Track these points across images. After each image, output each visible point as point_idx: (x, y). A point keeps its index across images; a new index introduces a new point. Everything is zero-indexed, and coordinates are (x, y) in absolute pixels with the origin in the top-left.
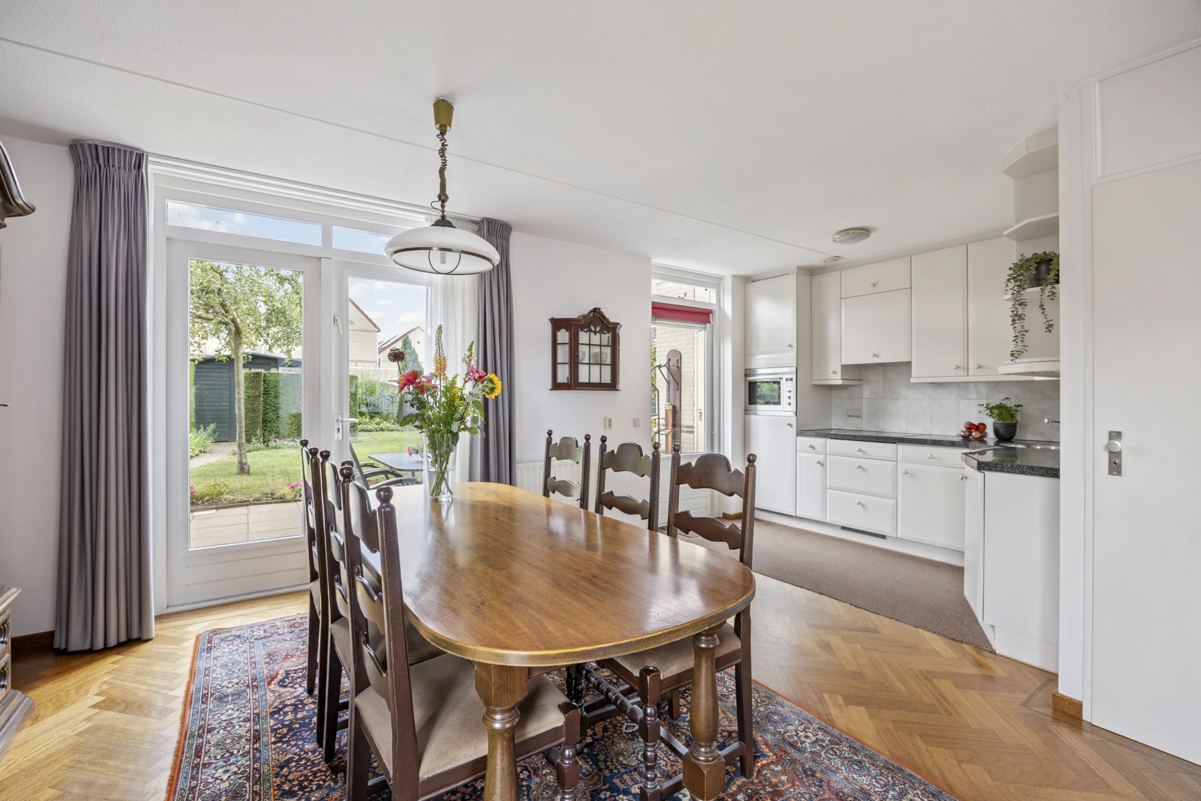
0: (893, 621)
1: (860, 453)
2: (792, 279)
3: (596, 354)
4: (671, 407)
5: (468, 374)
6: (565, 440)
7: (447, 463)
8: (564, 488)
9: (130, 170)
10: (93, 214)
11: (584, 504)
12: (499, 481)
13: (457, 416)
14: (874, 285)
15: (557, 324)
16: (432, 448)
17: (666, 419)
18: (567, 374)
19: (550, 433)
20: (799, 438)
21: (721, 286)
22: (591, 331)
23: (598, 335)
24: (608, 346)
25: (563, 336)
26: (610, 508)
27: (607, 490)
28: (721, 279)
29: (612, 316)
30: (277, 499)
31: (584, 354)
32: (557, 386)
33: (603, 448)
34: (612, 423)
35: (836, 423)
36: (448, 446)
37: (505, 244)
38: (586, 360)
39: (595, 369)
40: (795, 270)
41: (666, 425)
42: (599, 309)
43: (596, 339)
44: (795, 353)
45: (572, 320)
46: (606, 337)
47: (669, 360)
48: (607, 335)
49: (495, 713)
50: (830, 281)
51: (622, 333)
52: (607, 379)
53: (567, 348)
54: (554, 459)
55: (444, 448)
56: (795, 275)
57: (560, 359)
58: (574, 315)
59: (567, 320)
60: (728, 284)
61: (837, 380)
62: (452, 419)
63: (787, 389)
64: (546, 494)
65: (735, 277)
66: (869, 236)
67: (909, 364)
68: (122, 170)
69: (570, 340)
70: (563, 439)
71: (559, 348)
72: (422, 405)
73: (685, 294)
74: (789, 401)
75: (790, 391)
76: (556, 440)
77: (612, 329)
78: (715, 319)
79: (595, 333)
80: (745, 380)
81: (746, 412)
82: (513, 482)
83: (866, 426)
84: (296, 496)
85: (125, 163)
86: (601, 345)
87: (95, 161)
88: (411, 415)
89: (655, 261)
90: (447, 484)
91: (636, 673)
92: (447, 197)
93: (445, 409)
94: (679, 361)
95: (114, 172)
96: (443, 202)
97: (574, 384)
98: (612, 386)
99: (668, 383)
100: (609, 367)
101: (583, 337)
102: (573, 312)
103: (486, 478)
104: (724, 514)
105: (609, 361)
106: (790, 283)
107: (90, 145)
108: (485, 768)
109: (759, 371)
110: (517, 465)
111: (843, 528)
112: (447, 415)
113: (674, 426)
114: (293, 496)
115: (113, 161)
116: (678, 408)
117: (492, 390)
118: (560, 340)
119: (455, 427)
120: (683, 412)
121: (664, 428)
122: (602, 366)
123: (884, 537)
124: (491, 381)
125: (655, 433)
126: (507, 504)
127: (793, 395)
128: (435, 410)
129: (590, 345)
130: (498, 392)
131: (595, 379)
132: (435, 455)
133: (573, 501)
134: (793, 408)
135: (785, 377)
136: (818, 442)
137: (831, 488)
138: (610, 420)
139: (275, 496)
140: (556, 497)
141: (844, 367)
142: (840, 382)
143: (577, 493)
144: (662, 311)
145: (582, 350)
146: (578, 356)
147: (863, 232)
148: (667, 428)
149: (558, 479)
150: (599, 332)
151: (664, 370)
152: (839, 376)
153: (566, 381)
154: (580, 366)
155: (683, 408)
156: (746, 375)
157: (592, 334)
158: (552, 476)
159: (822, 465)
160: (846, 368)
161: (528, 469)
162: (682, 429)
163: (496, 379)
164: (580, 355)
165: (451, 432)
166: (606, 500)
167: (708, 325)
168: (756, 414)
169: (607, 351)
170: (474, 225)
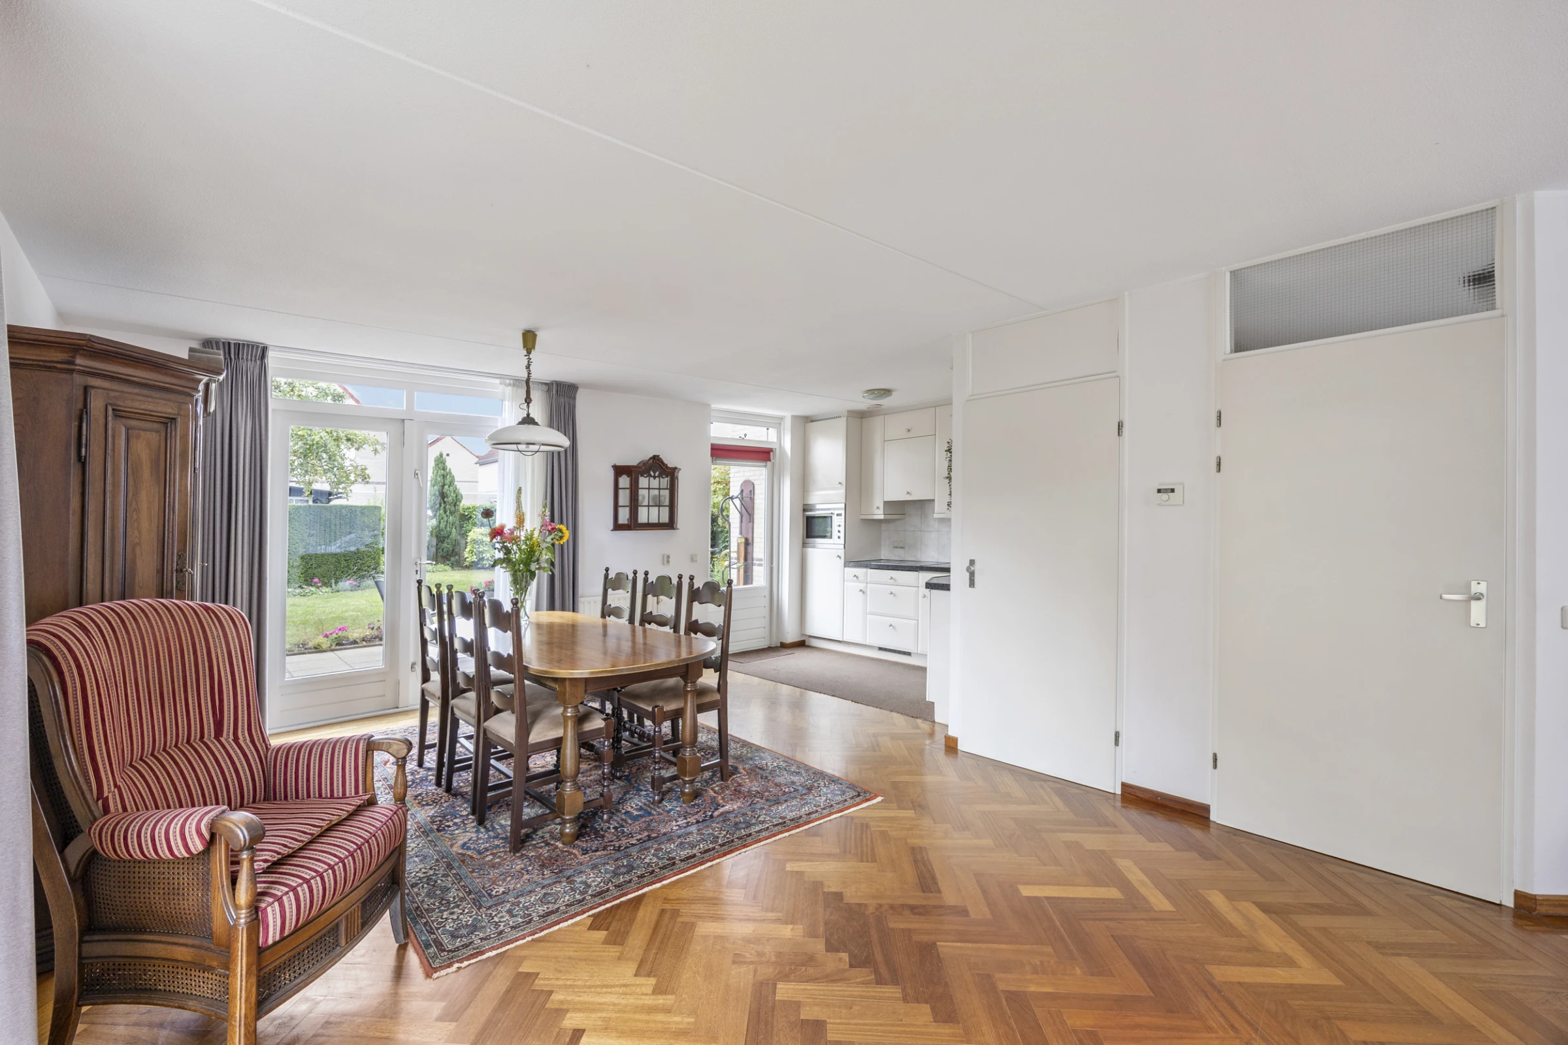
0: (878, 709)
1: (892, 580)
2: (843, 421)
3: (655, 496)
4: (743, 540)
5: (542, 526)
6: (618, 574)
7: (525, 595)
8: (616, 612)
9: (255, 360)
10: (225, 399)
11: (631, 620)
12: (563, 609)
13: (535, 558)
14: (909, 431)
15: (619, 471)
16: (514, 583)
17: (738, 552)
18: (628, 516)
19: (607, 570)
20: (847, 569)
21: (782, 427)
22: (650, 476)
23: (657, 479)
24: (667, 489)
25: (624, 481)
26: (650, 624)
27: (648, 611)
28: (782, 418)
29: (670, 462)
30: (310, 648)
31: (644, 497)
32: (617, 527)
33: (646, 580)
34: (671, 560)
35: (885, 554)
36: (526, 582)
37: (571, 402)
38: (646, 503)
39: (654, 510)
40: (846, 414)
41: (738, 559)
42: (658, 456)
43: (655, 483)
44: (844, 490)
45: (633, 467)
46: (665, 481)
47: (742, 491)
48: (666, 479)
49: (568, 708)
50: (877, 422)
51: (681, 476)
52: (665, 519)
53: (628, 492)
54: (610, 591)
55: (524, 584)
56: (845, 418)
57: (621, 503)
58: (634, 462)
59: (628, 467)
60: (788, 423)
61: (879, 515)
62: (531, 561)
63: (838, 523)
64: (603, 616)
65: (794, 417)
66: (891, 395)
67: (933, 500)
68: (249, 362)
69: (631, 485)
70: (617, 574)
71: (621, 492)
72: (508, 551)
73: (745, 435)
74: (839, 534)
75: (839, 526)
76: (612, 575)
77: (671, 474)
78: (776, 457)
79: (655, 477)
80: (804, 515)
81: (804, 545)
82: (576, 609)
83: (908, 557)
84: (331, 645)
85: (251, 356)
86: (659, 489)
87: (227, 355)
88: (499, 559)
89: (714, 406)
90: (525, 610)
91: (650, 709)
92: (531, 400)
93: (525, 554)
94: (752, 492)
95: (243, 364)
96: (528, 404)
97: (633, 525)
98: (671, 525)
99: (742, 516)
100: (667, 508)
101: (643, 482)
102: (633, 460)
103: (552, 607)
104: (781, 643)
105: (667, 503)
106: (842, 423)
107: (223, 343)
108: (561, 744)
109: (818, 507)
110: (580, 599)
111: (880, 649)
112: (527, 558)
113: (746, 559)
114: (329, 645)
115: (243, 355)
116: (750, 541)
117: (561, 538)
118: (621, 485)
119: (533, 567)
120: (755, 545)
121: (736, 561)
122: (661, 508)
123: (909, 654)
124: (560, 531)
125: (726, 567)
126: (570, 623)
127: (842, 529)
128: (516, 556)
129: (649, 489)
130: (565, 540)
131: (654, 519)
132: (517, 588)
133: (624, 621)
134: (842, 541)
135: (836, 512)
136: (860, 571)
137: (871, 614)
138: (668, 557)
139: (307, 647)
140: (612, 620)
141: (886, 503)
142: (882, 517)
143: (626, 615)
144: (720, 452)
145: (643, 493)
146: (637, 500)
147: (887, 392)
148: (739, 562)
149: (612, 606)
150: (659, 477)
151: (737, 502)
152: (881, 511)
153: (626, 522)
154: (640, 508)
155: (755, 540)
156: (804, 510)
157: (652, 479)
158: (608, 604)
159: (863, 592)
160: (888, 504)
161: (589, 603)
162: (754, 562)
163: (563, 528)
164: (640, 498)
165: (530, 571)
166: (647, 619)
167: (769, 463)
168: (814, 547)
169: (666, 493)
170: (544, 386)
